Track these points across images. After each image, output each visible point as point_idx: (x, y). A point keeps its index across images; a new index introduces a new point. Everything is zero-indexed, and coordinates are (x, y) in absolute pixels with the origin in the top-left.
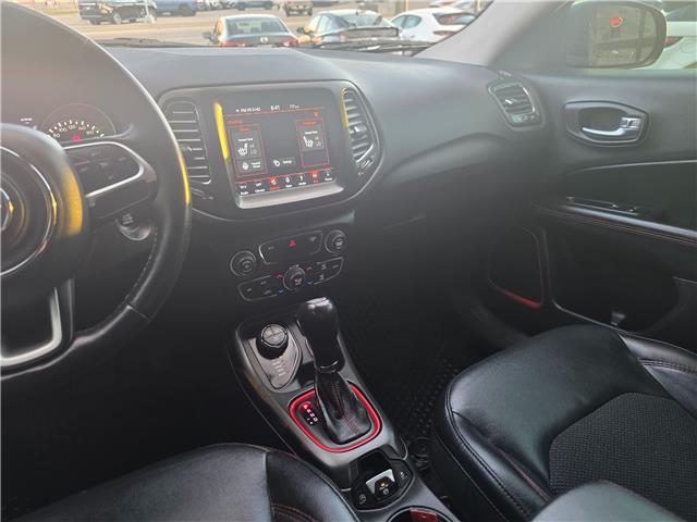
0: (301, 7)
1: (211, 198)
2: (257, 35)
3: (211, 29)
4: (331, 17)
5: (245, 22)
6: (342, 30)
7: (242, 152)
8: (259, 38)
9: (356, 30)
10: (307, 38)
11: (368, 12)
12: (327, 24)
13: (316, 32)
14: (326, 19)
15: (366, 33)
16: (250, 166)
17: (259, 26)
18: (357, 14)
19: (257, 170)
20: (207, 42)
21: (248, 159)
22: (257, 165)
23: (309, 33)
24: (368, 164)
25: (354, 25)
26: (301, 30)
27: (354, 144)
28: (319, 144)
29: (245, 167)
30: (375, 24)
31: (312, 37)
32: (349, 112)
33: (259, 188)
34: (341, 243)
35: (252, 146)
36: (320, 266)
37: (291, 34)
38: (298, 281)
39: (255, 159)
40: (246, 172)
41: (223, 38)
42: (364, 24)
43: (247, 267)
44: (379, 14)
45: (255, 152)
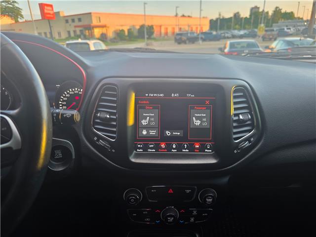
0: (271, 37)
1: (114, 151)
2: (243, 49)
3: (222, 46)
4: (285, 41)
5: (239, 43)
6: (290, 47)
7: (144, 122)
8: (244, 51)
9: (298, 47)
10: (270, 51)
11: (308, 39)
12: (282, 44)
13: (275, 48)
14: (282, 42)
15: (305, 49)
16: (148, 132)
17: (245, 46)
18: (300, 40)
19: (153, 137)
20: (219, 52)
21: (147, 128)
22: (153, 133)
23: (272, 49)
24: (247, 144)
25: (298, 45)
26: (267, 47)
27: (235, 127)
28: (205, 124)
29: (145, 132)
30: (311, 45)
31: (272, 50)
32: (235, 103)
33: (151, 148)
34: (210, 200)
35: (153, 119)
36: (192, 212)
37: (261, 49)
38: (171, 219)
39: (152, 128)
40: (145, 136)
41: (226, 50)
42: (304, 44)
43: (132, 200)
44: (314, 40)
45: (153, 124)
